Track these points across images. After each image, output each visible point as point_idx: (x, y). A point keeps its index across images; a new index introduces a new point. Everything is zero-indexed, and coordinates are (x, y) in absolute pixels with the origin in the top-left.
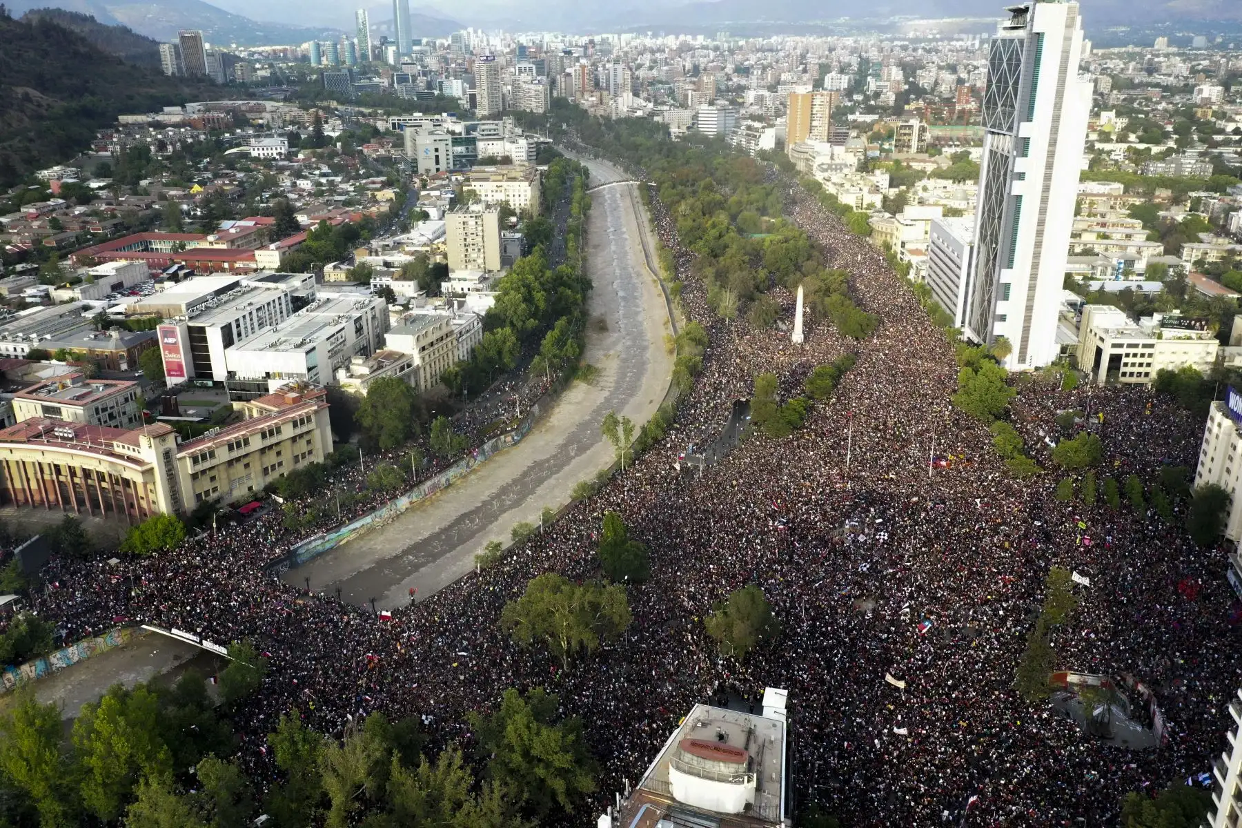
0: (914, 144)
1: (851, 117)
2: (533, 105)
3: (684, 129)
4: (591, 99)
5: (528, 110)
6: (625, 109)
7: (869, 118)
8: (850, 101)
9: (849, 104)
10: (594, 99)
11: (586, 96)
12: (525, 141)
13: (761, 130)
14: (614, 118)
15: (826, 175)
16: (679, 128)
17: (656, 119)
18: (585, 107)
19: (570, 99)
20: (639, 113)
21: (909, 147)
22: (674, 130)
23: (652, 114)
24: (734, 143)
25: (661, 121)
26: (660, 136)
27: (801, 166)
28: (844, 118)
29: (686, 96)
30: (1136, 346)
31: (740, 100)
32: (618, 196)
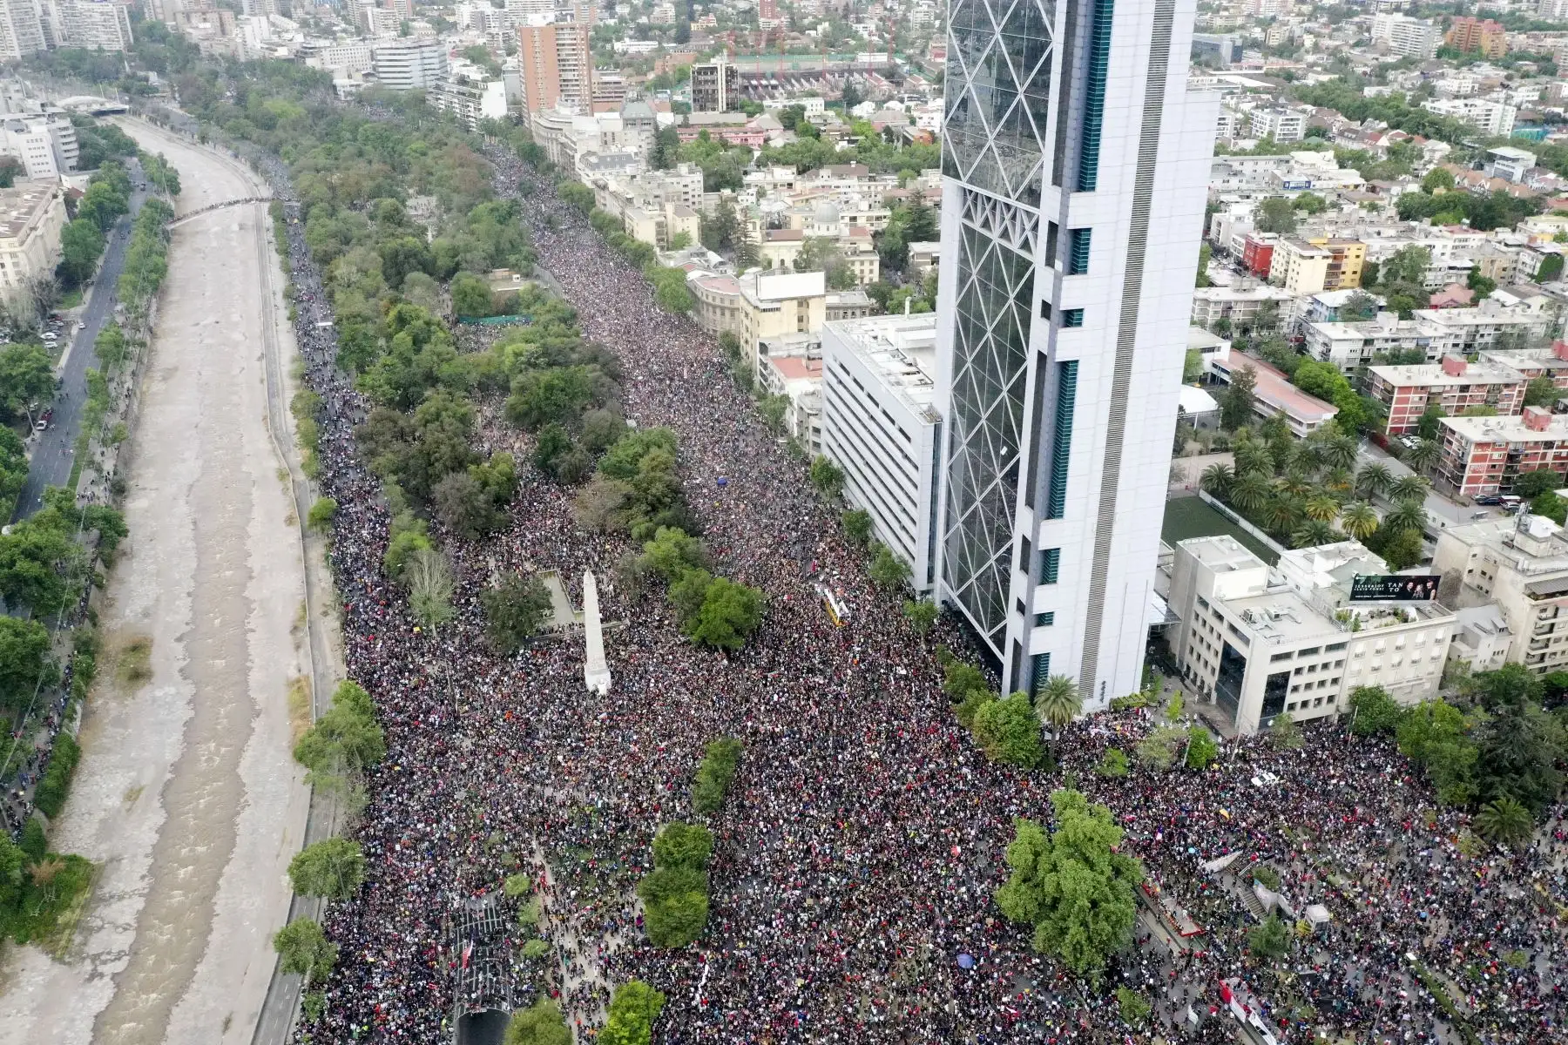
0: (722, 96)
1: (618, 46)
2: (103, 38)
3: (358, 79)
4: (202, 25)
5: (91, 47)
6: (258, 46)
7: (646, 47)
8: (612, 17)
9: (612, 22)
10: (208, 25)
11: (195, 20)
12: (44, 128)
13: (481, 85)
14: (242, 59)
15: (597, 175)
16: (350, 77)
17: (310, 62)
18: (194, 40)
19: (170, 23)
20: (282, 52)
21: (715, 101)
22: (340, 81)
23: (303, 53)
24: (442, 105)
25: (318, 66)
26: (317, 96)
27: (554, 153)
28: (608, 46)
29: (364, 16)
30: (1314, 651)
31: (451, 19)
32: (235, 227)
